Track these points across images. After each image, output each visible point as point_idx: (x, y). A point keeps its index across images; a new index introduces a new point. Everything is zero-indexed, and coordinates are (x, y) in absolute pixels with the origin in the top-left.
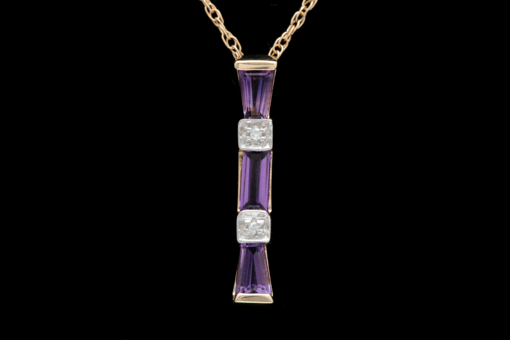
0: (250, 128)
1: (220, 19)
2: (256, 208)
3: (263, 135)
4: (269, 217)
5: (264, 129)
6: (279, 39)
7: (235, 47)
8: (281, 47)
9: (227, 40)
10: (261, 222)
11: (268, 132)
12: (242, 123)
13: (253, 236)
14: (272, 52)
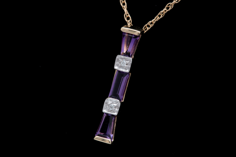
0: (121, 60)
1: (126, 7)
2: (115, 98)
3: (127, 64)
4: (120, 104)
5: (127, 62)
6: (150, 22)
7: (129, 21)
8: (150, 25)
9: (126, 17)
10: (116, 105)
11: (129, 64)
12: (118, 57)
13: (111, 110)
14: (145, 27)
